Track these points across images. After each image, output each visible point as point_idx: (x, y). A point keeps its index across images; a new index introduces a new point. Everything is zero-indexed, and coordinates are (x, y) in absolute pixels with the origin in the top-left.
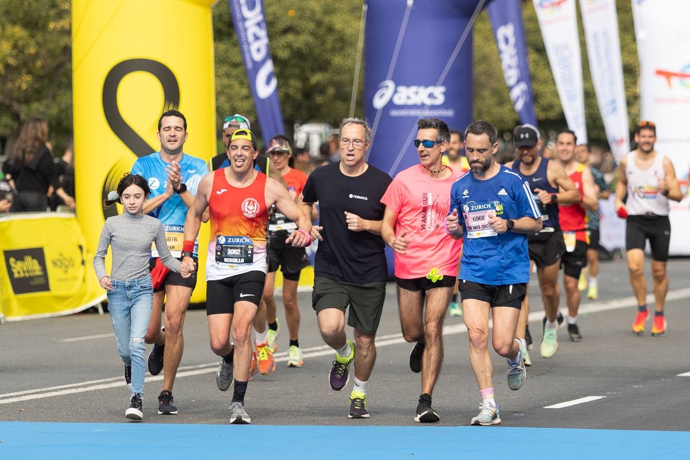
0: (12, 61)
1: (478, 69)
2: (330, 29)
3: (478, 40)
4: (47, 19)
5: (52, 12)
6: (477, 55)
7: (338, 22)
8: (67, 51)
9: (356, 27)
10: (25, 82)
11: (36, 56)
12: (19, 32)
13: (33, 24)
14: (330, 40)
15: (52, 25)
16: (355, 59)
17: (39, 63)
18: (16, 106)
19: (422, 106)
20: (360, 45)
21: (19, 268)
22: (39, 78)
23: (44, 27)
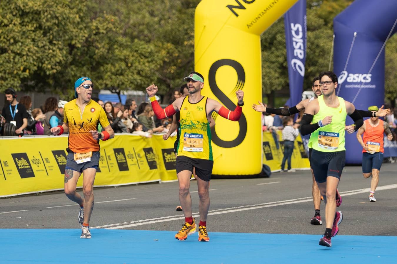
0: (166, 60)
1: (388, 66)
2: (318, 46)
3: (387, 51)
4: (184, 40)
5: (186, 37)
6: (387, 59)
7: (321, 43)
8: (192, 55)
9: (330, 45)
10: (173, 69)
11: (178, 57)
12: (170, 46)
13: (177, 42)
14: (317, 51)
15: (186, 43)
16: (329, 60)
17: (179, 61)
18: (168, 81)
19: (361, 83)
20: (332, 53)
21: (169, 158)
22: (180, 68)
23: (182, 43)
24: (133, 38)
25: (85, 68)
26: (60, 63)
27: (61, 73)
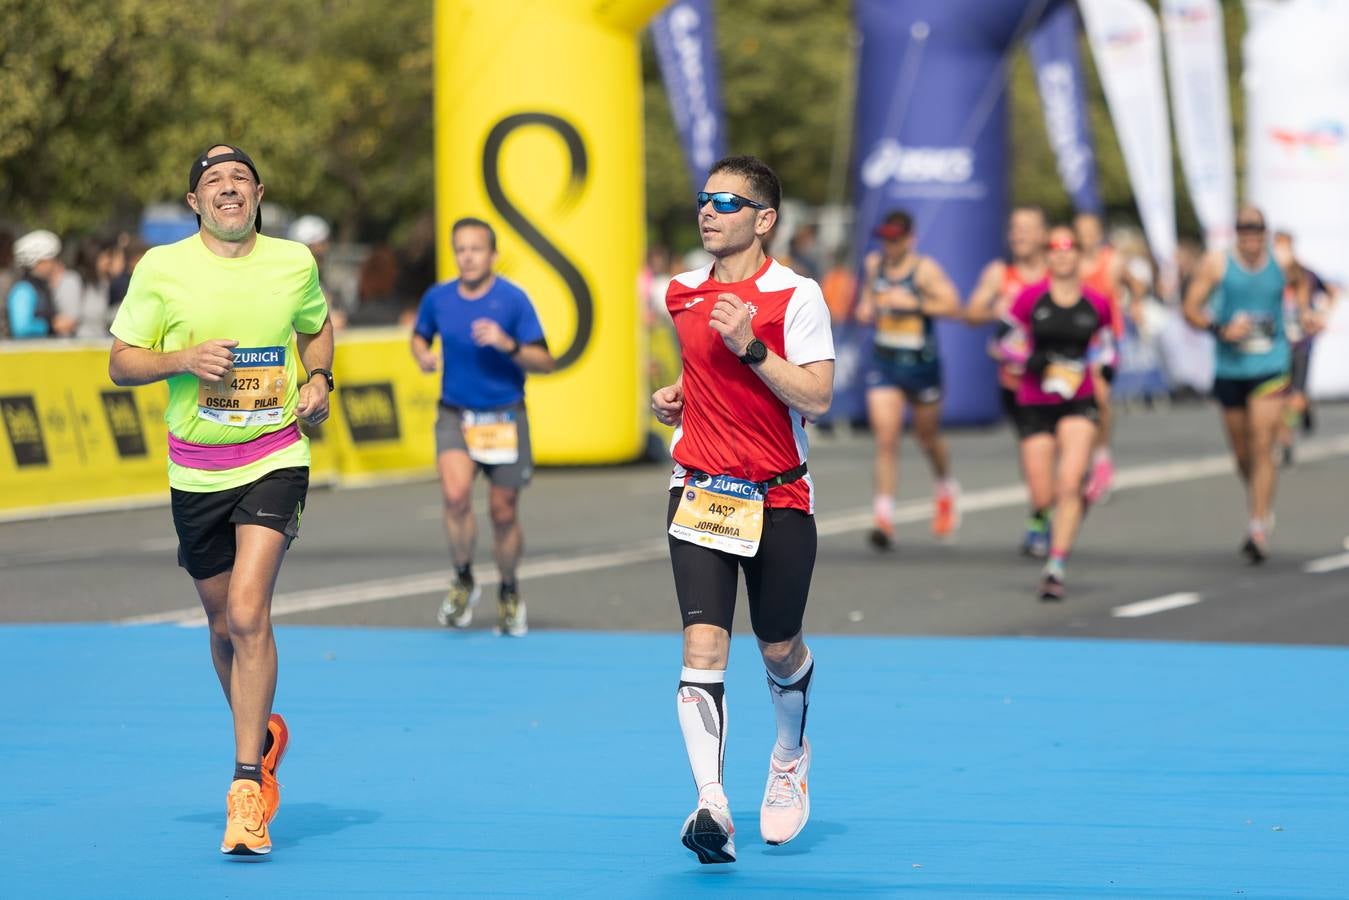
2: (806, 72)
4: (399, 52)
7: (818, 59)
8: (428, 100)
9: (840, 67)
10: (367, 143)
11: (385, 106)
12: (359, 71)
13: (381, 59)
15: (410, 62)
16: (839, 113)
21: (362, 409)
23: (394, 66)
24: (245, 48)
25: (103, 141)
26: (26, 125)
27: (30, 155)
